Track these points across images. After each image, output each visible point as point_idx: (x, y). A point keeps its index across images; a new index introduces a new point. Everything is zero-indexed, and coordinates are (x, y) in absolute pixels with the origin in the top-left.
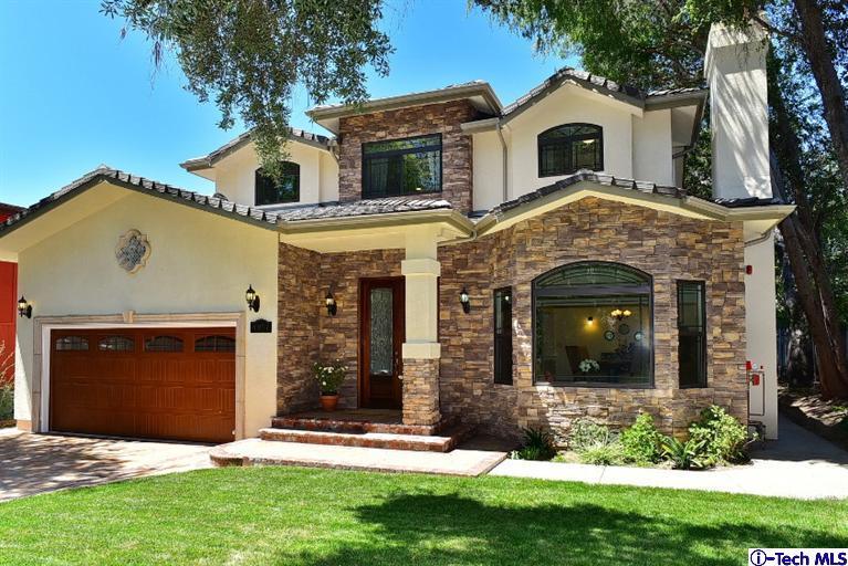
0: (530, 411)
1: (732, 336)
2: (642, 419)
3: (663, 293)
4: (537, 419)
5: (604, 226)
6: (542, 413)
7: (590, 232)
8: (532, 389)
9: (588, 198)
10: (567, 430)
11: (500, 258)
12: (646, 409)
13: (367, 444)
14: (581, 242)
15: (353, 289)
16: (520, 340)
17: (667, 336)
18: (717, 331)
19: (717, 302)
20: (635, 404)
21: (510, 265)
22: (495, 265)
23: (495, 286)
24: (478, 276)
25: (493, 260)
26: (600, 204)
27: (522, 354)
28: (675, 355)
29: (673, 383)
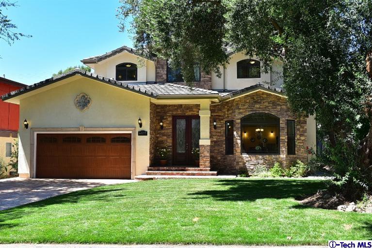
0: (240, 163)
1: (302, 138)
2: (276, 164)
3: (283, 124)
4: (242, 166)
5: (265, 101)
6: (244, 164)
7: (260, 103)
8: (241, 156)
9: (260, 91)
10: (252, 170)
11: (228, 110)
12: (277, 161)
13: (189, 174)
14: (258, 106)
15: (170, 119)
16: (237, 139)
17: (284, 138)
18: (298, 136)
19: (298, 127)
20: (274, 160)
21: (233, 112)
22: (226, 112)
23: (226, 120)
24: (219, 116)
25: (225, 110)
26: (263, 93)
27: (237, 144)
28: (286, 144)
29: (285, 153)
